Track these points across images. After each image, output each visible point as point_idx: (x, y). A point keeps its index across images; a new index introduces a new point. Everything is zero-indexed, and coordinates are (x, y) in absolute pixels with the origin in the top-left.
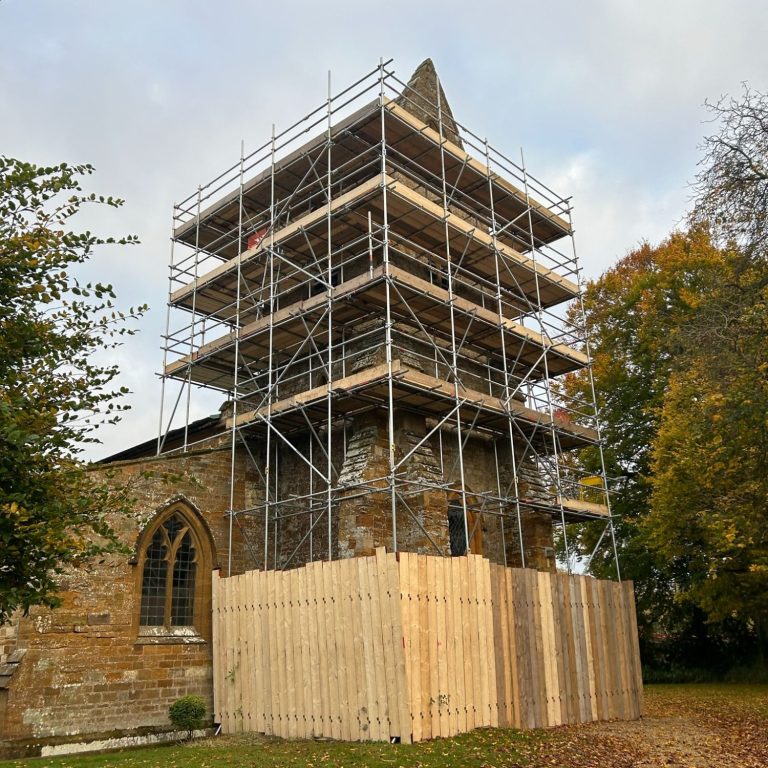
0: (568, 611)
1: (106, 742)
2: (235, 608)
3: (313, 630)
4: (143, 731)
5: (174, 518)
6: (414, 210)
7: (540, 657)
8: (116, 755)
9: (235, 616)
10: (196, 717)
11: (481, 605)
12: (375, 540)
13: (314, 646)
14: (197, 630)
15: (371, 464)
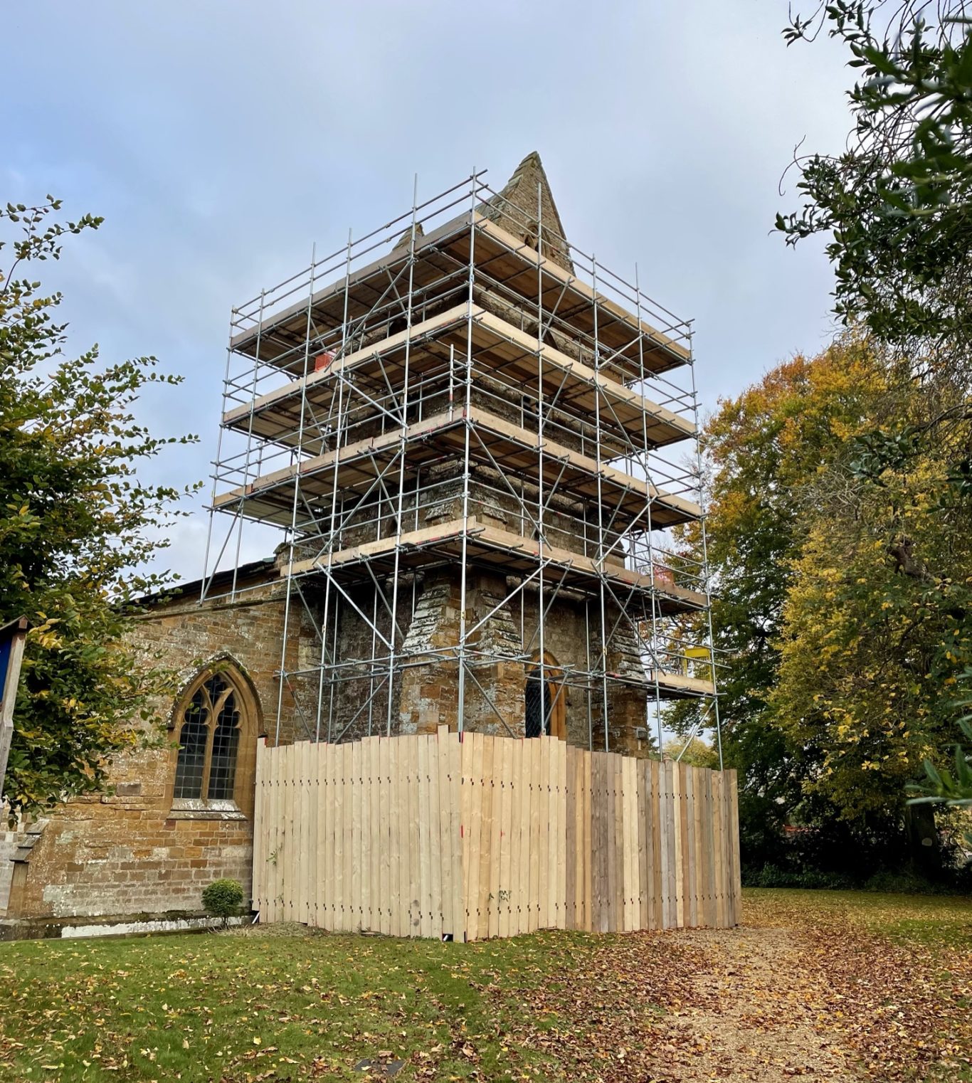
0: (655, 802)
1: (131, 925)
2: (281, 782)
3: (366, 812)
4: (173, 916)
5: (217, 677)
6: (503, 341)
7: (620, 853)
8: (143, 940)
9: (280, 791)
10: (231, 902)
11: (554, 792)
12: (440, 715)
13: (366, 830)
14: (238, 804)
15: (441, 628)
